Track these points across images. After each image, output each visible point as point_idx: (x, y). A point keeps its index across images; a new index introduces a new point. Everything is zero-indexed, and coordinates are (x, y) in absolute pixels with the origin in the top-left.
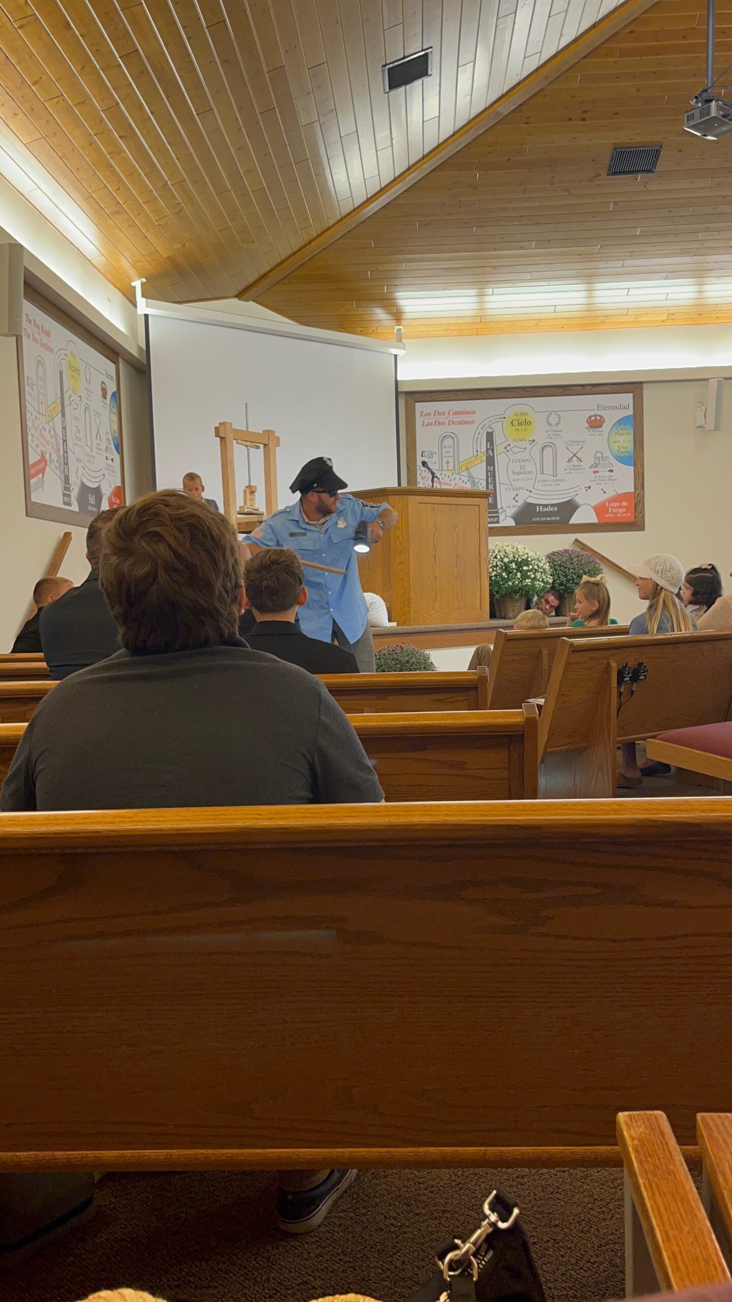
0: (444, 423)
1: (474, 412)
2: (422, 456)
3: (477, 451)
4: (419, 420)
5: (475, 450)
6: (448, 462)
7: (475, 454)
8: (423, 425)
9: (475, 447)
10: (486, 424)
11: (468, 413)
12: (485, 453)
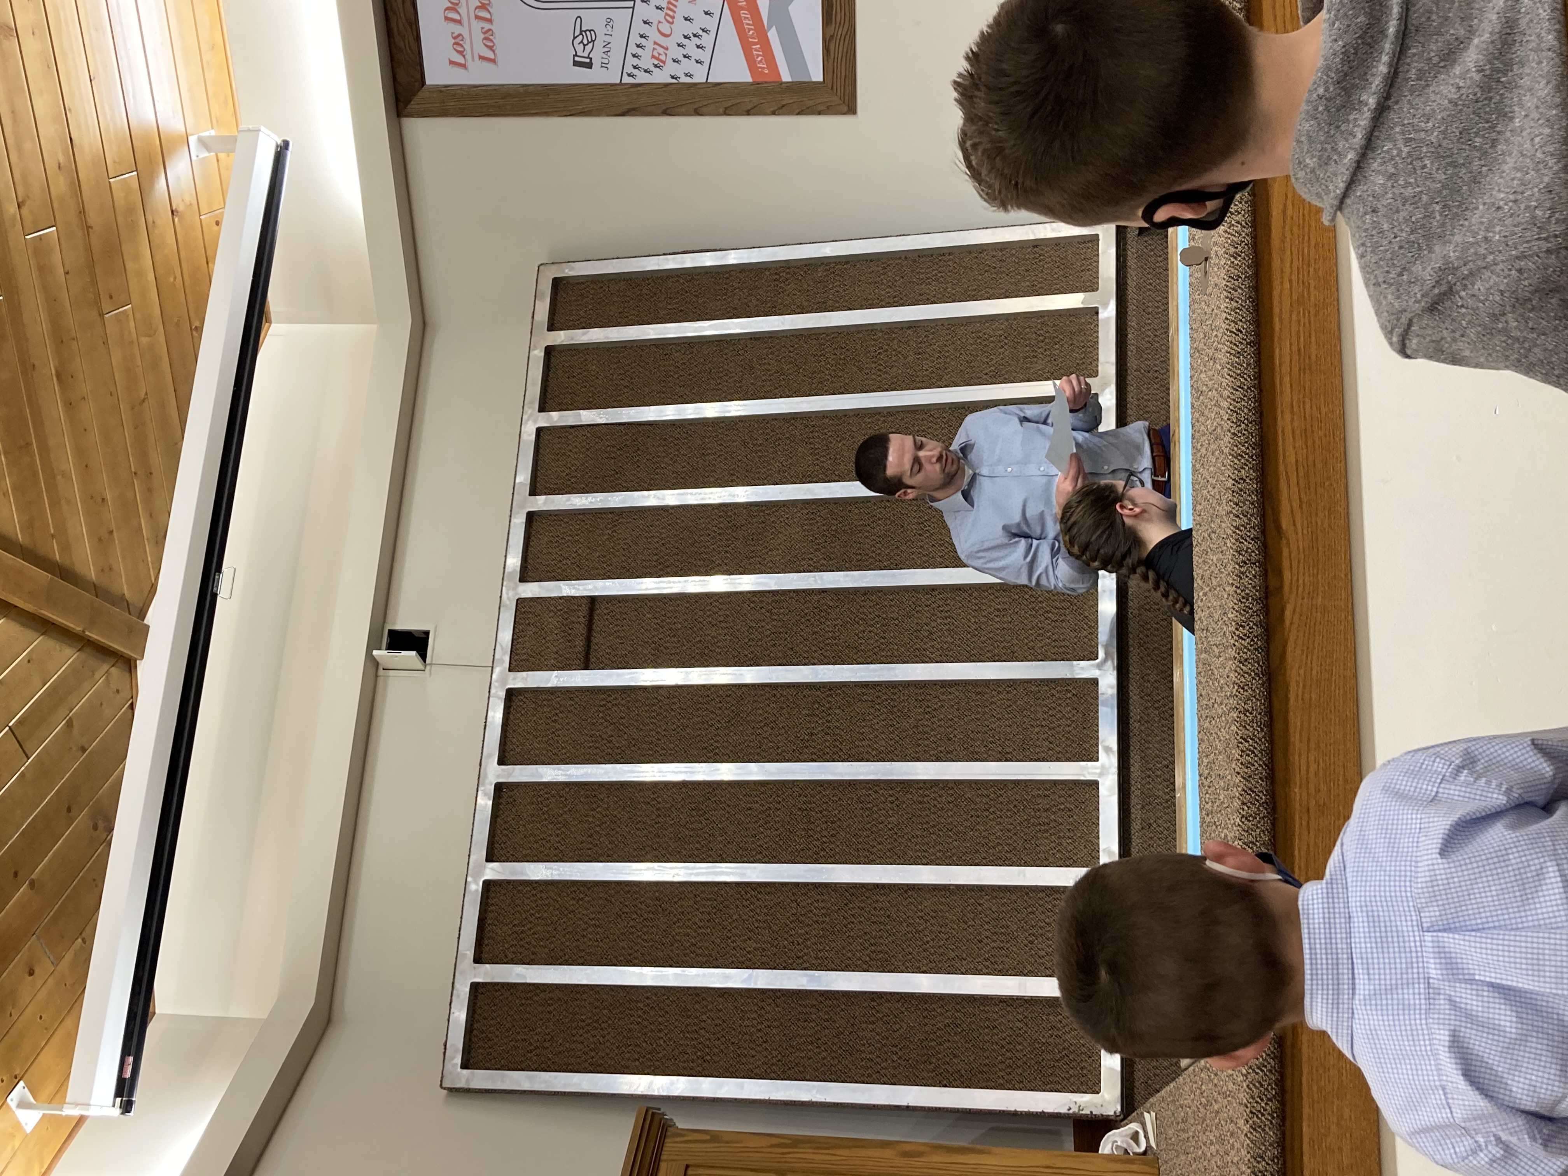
2: (589, 65)
4: (479, 75)
8: (493, 61)
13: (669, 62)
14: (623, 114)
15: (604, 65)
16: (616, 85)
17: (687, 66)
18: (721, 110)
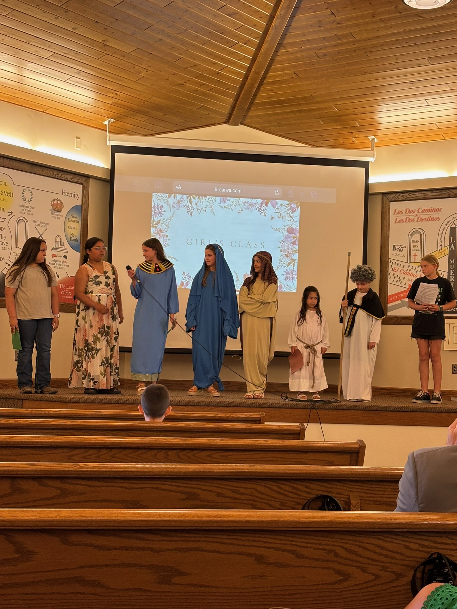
0: (413, 220)
1: (440, 210)
2: (394, 250)
3: (441, 245)
4: (392, 218)
5: (439, 245)
6: (415, 256)
7: (439, 248)
8: (396, 222)
9: (439, 242)
10: (450, 220)
11: (435, 210)
12: (448, 247)
13: (394, 272)
14: (381, 259)
15: (393, 254)
16: (388, 257)
17: (392, 277)
18: (381, 287)
